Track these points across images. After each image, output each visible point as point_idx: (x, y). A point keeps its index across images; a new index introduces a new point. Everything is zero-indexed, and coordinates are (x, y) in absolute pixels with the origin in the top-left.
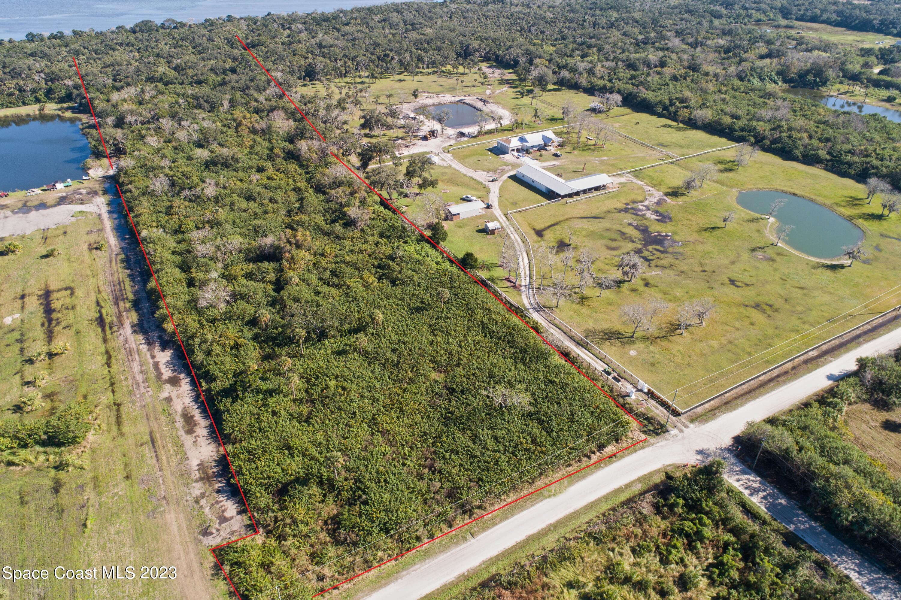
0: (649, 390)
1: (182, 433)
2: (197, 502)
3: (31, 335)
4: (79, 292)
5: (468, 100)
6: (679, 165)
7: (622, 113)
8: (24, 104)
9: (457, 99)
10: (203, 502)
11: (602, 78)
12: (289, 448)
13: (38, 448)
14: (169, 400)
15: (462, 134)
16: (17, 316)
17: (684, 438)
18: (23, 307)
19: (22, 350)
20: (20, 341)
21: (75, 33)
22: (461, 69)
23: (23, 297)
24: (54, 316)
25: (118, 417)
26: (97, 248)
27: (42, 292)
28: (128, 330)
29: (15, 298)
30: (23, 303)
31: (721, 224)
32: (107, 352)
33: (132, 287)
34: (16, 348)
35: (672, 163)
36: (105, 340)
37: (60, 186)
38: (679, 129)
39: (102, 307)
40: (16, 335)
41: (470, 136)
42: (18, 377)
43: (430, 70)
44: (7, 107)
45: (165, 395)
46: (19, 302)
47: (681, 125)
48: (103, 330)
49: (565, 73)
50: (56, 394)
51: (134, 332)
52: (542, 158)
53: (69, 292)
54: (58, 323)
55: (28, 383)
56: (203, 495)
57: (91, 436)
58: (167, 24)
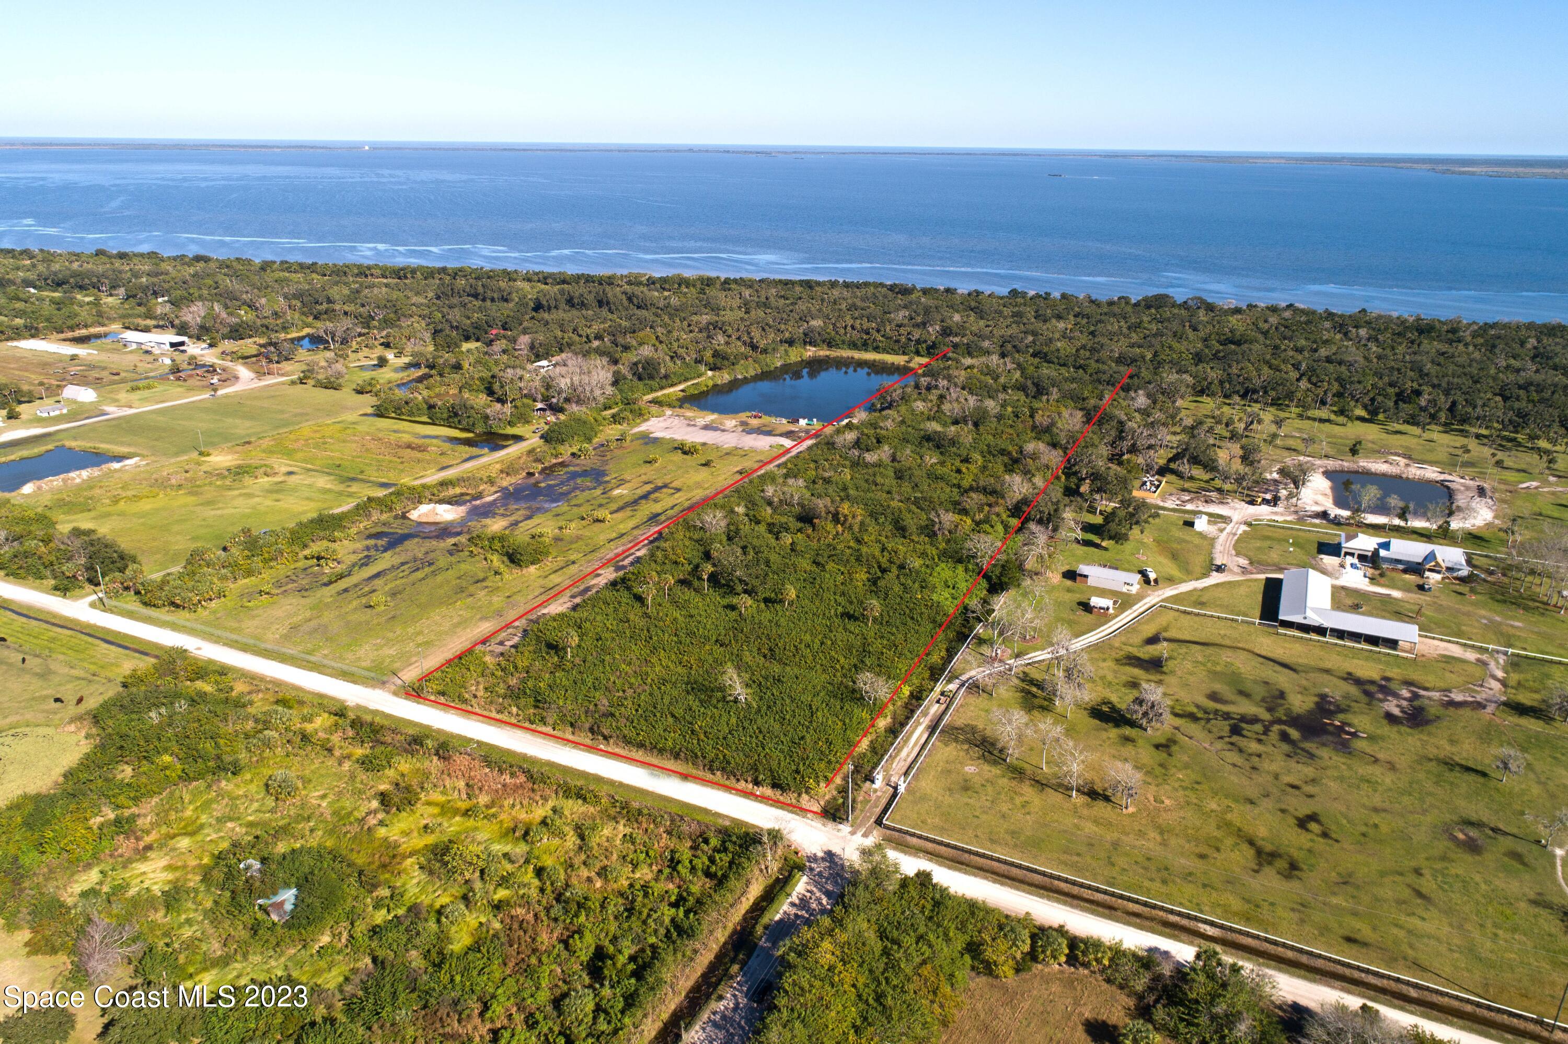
1: (569, 594)
3: (611, 505)
8: (904, 353)
10: (510, 630)
13: (505, 559)
14: (599, 576)
16: (626, 492)
18: (637, 489)
19: (592, 511)
20: (601, 506)
21: (1064, 296)
23: (648, 483)
25: (562, 568)
27: (662, 485)
28: (656, 529)
29: (644, 482)
30: (642, 486)
32: (624, 534)
34: (592, 508)
36: (635, 528)
39: (671, 509)
40: (605, 502)
41: (1334, 521)
42: (564, 523)
44: (888, 353)
45: (603, 572)
48: (647, 522)
50: (561, 540)
51: (657, 532)
52: (1382, 580)
53: (674, 492)
54: (635, 506)
56: (516, 627)
57: (532, 569)
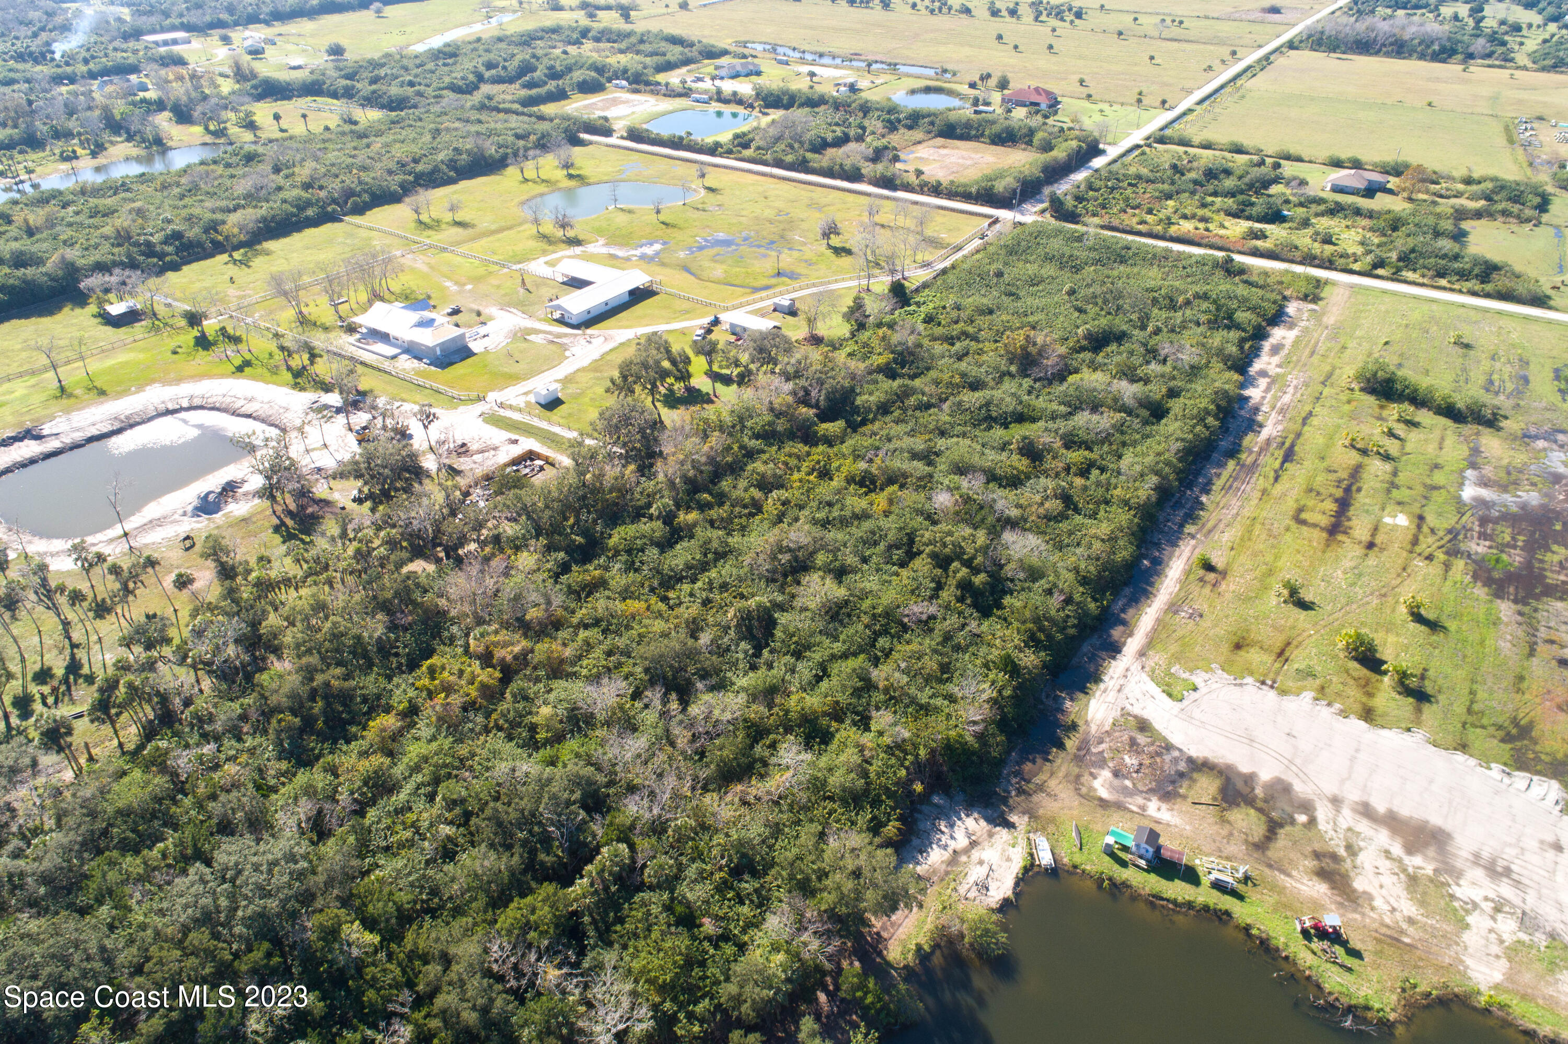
1: (1288, 347)
3: (1378, 485)
4: (1290, 505)
14: (1279, 367)
16: (1387, 520)
18: (1376, 529)
19: (1395, 473)
20: (1393, 485)
23: (1371, 545)
24: (1339, 493)
26: (1213, 567)
27: (1340, 537)
30: (1373, 535)
32: (1304, 423)
33: (1219, 476)
34: (1402, 478)
36: (1299, 435)
39: (1275, 472)
40: (1396, 496)
42: (1407, 450)
46: (1378, 540)
48: (1292, 446)
51: (1261, 426)
53: (1303, 516)
54: (1340, 481)
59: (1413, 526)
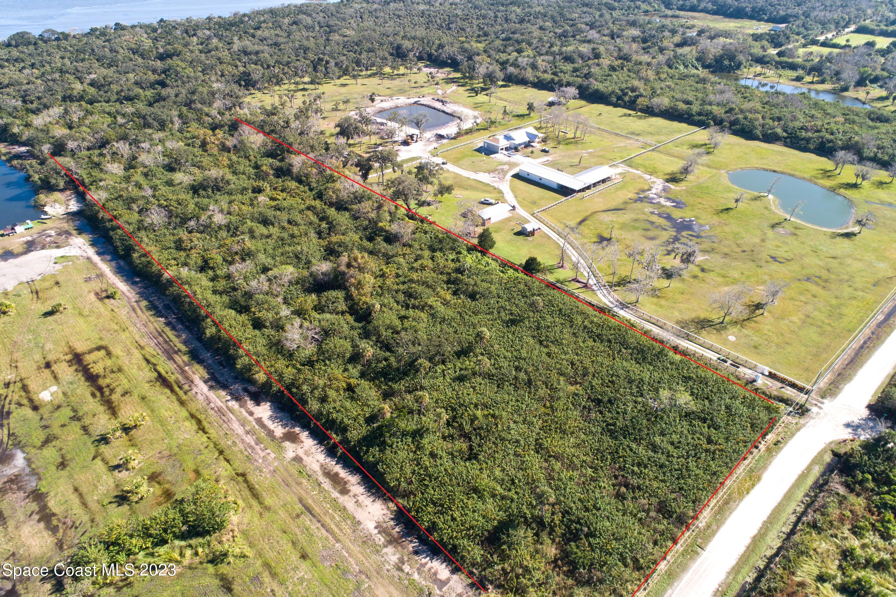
0: (770, 373)
1: (335, 494)
2: (400, 569)
3: (86, 409)
4: (117, 351)
5: (423, 101)
6: (659, 151)
7: (579, 105)
9: (412, 101)
10: (406, 568)
11: (545, 72)
12: (475, 490)
13: (178, 543)
14: (298, 459)
15: (440, 137)
16: (54, 388)
17: (826, 414)
18: (55, 377)
20: (76, 418)
22: (402, 70)
23: (48, 365)
24: (102, 382)
25: (251, 489)
26: (108, 297)
27: (69, 357)
28: (203, 388)
29: (39, 368)
30: (53, 372)
31: (732, 205)
33: (178, 336)
34: (76, 427)
35: (653, 150)
36: (182, 403)
37: (19, 229)
38: (640, 118)
39: (155, 365)
40: (66, 412)
41: (448, 137)
42: (98, 461)
43: (369, 72)
45: (290, 454)
46: (47, 371)
47: (639, 113)
49: (511, 70)
50: (160, 474)
52: (533, 155)
53: (103, 352)
54: (112, 391)
55: (117, 467)
56: (402, 561)
58: (46, 35)
59: (34, 397)
